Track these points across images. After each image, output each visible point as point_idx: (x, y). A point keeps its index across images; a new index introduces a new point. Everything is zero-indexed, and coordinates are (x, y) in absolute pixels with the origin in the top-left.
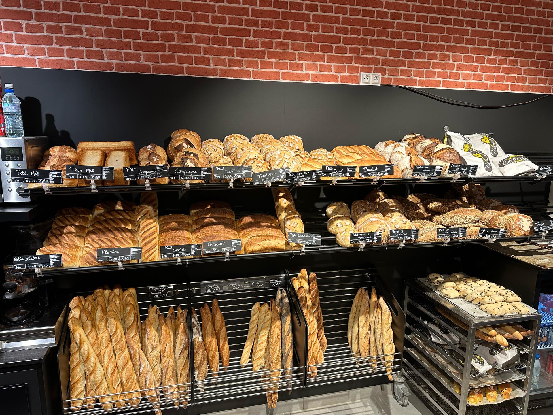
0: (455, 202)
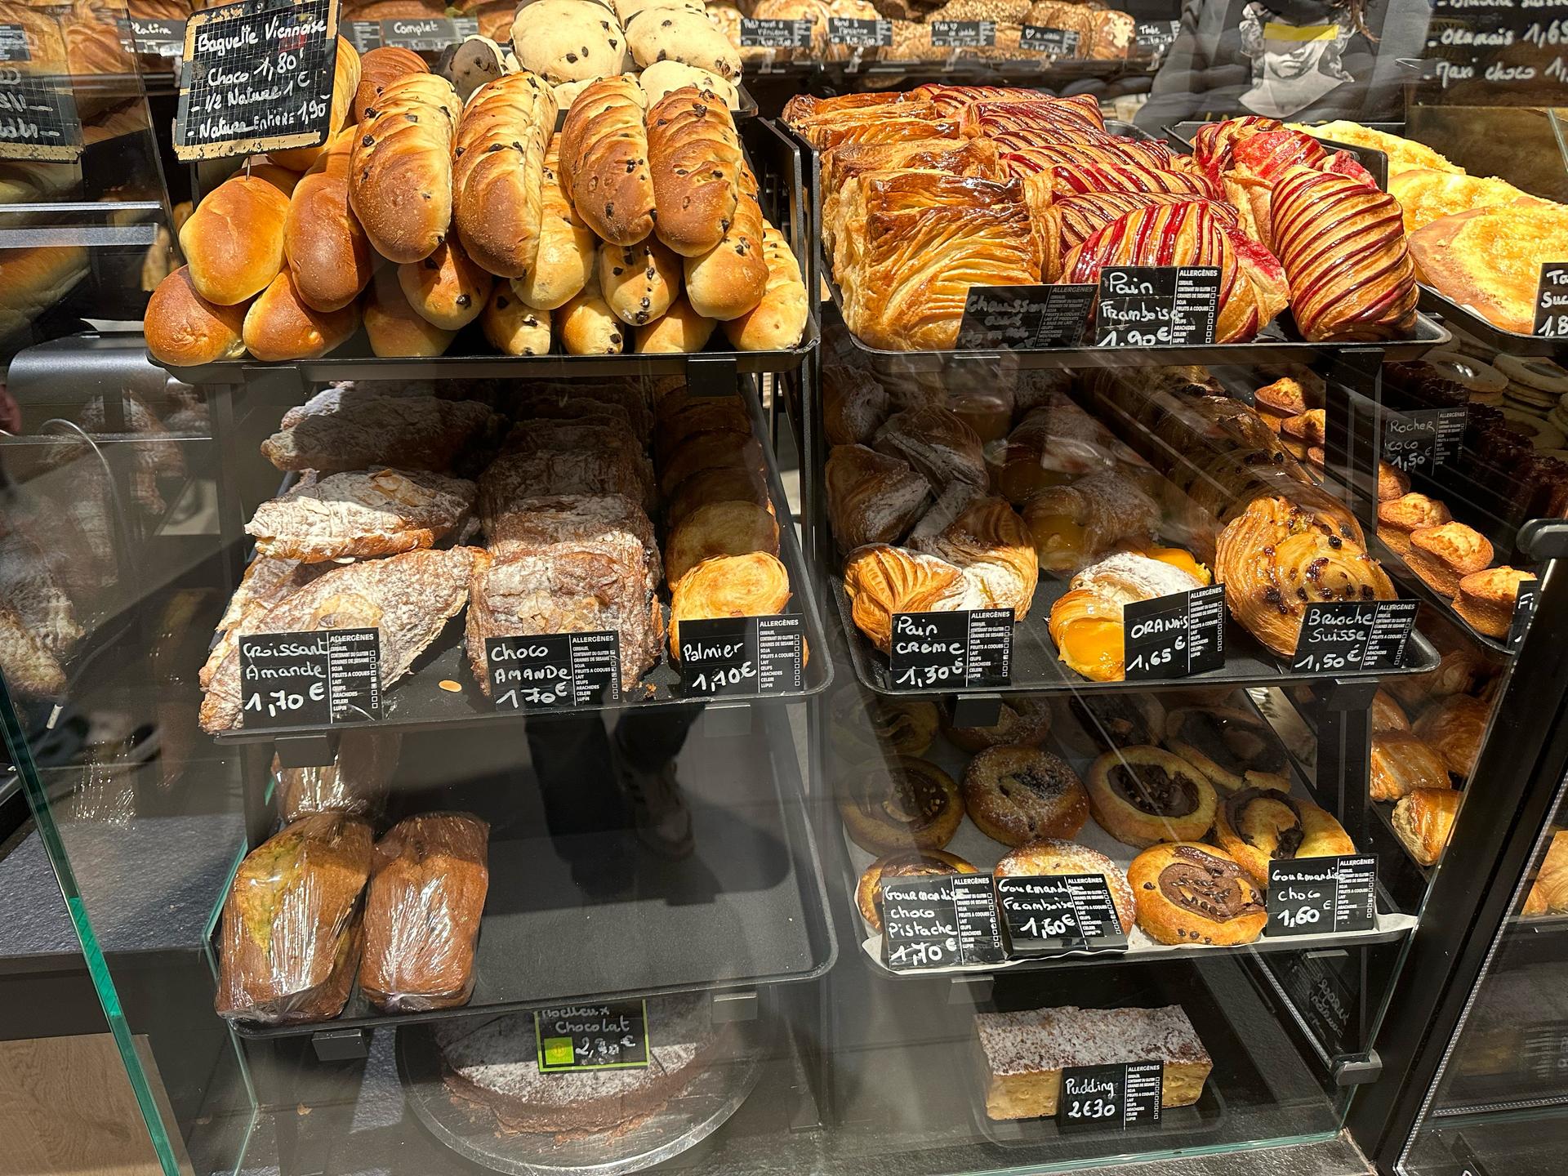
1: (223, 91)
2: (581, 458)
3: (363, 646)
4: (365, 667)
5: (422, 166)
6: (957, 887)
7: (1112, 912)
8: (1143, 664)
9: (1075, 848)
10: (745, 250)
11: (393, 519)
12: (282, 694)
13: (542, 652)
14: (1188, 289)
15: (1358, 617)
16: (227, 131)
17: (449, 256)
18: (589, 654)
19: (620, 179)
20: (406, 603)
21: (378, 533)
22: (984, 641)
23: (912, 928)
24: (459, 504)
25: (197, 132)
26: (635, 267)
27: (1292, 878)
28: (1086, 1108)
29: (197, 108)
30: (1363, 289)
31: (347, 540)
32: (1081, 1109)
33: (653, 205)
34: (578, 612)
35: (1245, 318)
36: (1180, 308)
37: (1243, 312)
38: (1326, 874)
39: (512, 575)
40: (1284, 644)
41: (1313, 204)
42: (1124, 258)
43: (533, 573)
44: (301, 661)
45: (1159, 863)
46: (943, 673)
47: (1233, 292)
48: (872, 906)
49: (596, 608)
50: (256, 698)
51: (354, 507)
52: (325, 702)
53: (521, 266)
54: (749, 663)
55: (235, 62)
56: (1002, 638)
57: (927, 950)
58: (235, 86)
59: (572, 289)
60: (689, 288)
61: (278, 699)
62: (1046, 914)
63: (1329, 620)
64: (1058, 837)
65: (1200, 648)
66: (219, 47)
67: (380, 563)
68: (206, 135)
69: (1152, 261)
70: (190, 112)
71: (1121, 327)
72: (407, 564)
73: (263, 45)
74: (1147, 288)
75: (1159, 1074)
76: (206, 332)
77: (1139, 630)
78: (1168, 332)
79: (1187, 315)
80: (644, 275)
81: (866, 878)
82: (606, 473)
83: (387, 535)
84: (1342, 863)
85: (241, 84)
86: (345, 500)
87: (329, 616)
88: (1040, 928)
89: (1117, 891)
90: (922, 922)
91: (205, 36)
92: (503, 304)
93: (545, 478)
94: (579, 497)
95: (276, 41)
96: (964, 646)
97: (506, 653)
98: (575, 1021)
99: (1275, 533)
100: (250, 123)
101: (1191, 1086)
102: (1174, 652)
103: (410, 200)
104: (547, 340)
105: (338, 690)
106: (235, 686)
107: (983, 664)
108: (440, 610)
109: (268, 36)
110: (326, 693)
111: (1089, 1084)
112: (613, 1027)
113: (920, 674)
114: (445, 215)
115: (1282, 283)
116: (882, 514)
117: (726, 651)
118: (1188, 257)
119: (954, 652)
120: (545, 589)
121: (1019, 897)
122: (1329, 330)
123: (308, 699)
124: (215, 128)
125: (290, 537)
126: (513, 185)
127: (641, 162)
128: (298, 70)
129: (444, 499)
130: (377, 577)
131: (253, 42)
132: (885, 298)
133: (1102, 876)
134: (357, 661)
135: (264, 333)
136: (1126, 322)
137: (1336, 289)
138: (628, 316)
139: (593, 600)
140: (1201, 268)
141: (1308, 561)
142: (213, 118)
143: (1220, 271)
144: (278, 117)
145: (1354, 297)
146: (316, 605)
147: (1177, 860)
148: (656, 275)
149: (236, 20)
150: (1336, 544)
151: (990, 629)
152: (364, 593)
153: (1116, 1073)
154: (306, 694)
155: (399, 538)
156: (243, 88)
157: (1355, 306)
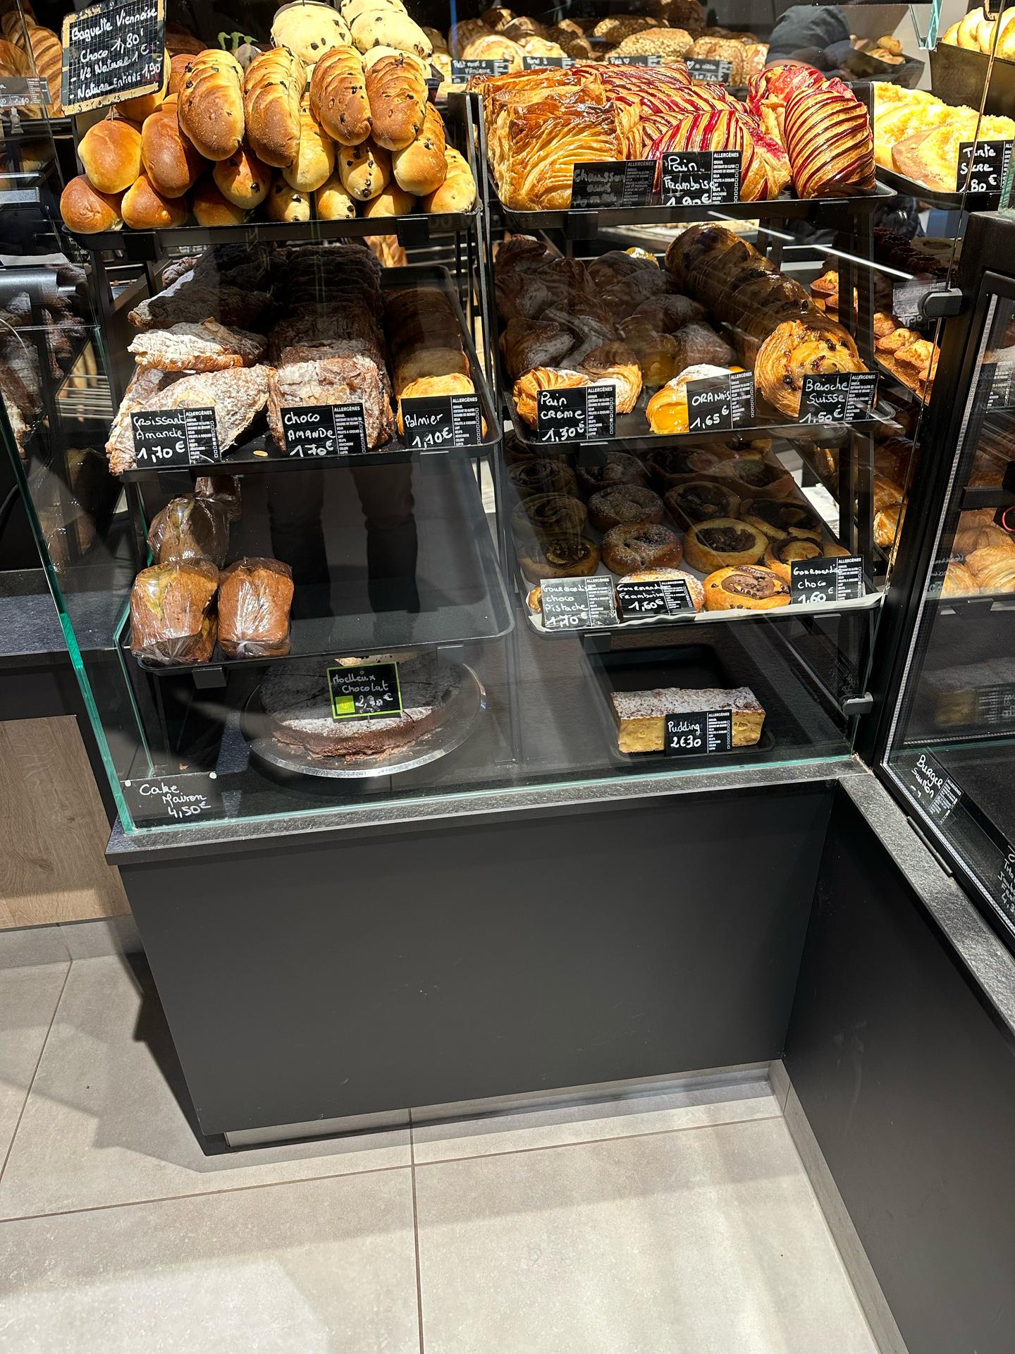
0: (644, 20)
1: (91, 65)
2: (335, 319)
3: (206, 418)
4: (208, 431)
5: (226, 95)
6: (588, 584)
7: (687, 597)
8: (701, 424)
9: (669, 570)
10: (430, 146)
11: (217, 347)
12: (159, 448)
13: (316, 418)
14: (720, 167)
15: (838, 385)
16: (96, 91)
17: (244, 158)
18: (345, 420)
19: (348, 98)
20: (229, 397)
21: (208, 354)
22: (597, 409)
23: (560, 607)
24: (257, 348)
25: (76, 95)
26: (360, 160)
27: (807, 572)
28: (682, 741)
29: (75, 79)
30: (835, 161)
31: (191, 358)
32: (678, 742)
33: (369, 115)
34: (336, 394)
35: (759, 186)
36: (715, 180)
37: (758, 183)
38: (829, 570)
39: (294, 372)
40: (794, 411)
41: (809, 108)
42: (678, 146)
43: (307, 371)
44: (169, 428)
45: (723, 575)
46: (572, 432)
47: (751, 169)
48: (537, 603)
49: (348, 391)
50: (144, 450)
51: (194, 338)
52: (186, 453)
53: (290, 157)
54: (447, 428)
55: (100, 43)
56: (608, 406)
57: (569, 619)
58: (99, 60)
59: (322, 177)
60: (395, 172)
61: (157, 452)
62: (645, 599)
63: (819, 387)
64: (658, 566)
65: (739, 414)
66: (86, 36)
67: (211, 375)
68: (82, 96)
69: (697, 150)
70: (70, 82)
71: (678, 194)
72: (227, 374)
73: (116, 30)
74: (693, 167)
75: (729, 718)
76: (100, 210)
77: (697, 400)
78: (709, 197)
79: (720, 185)
80: (367, 164)
81: (534, 591)
82: (351, 328)
83: (215, 356)
84: (840, 562)
85: (103, 58)
86: (187, 334)
87: (184, 401)
88: (641, 606)
89: (693, 588)
90: (566, 603)
91: (76, 29)
92: (279, 190)
93: (311, 333)
94: (334, 341)
95: (124, 26)
96: (584, 413)
97: (294, 418)
98: (354, 684)
99: (793, 342)
100: (111, 84)
101: (752, 730)
102: (721, 416)
103: (219, 116)
104: (308, 212)
105: (193, 446)
106: (130, 444)
107: (597, 425)
108: (251, 405)
109: (119, 24)
110: (186, 447)
111: (683, 725)
112: (378, 688)
113: (558, 434)
114: (241, 125)
115: (785, 163)
116: (539, 355)
117: (432, 420)
118: (720, 145)
119: (578, 417)
120: (315, 381)
121: (628, 593)
122: (814, 191)
123: (175, 452)
124: (88, 90)
125: (156, 353)
126: (281, 104)
127: (361, 88)
128: (141, 43)
129: (248, 343)
130: (211, 382)
131: (108, 29)
132: (523, 177)
133: (684, 580)
134: (203, 428)
135: (135, 209)
136: (681, 191)
137: (818, 163)
138: (357, 193)
139: (346, 387)
140: (728, 152)
141: (813, 358)
142: (86, 84)
143: (741, 153)
144: (130, 77)
145: (829, 167)
146: (175, 397)
147: (735, 573)
148: (374, 165)
149: (96, 16)
150: (832, 348)
151: (600, 400)
152: (203, 390)
153: (700, 717)
154: (173, 448)
155: (222, 359)
156: (104, 61)
157: (830, 173)
